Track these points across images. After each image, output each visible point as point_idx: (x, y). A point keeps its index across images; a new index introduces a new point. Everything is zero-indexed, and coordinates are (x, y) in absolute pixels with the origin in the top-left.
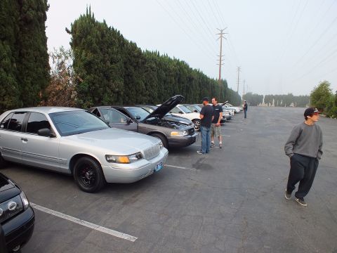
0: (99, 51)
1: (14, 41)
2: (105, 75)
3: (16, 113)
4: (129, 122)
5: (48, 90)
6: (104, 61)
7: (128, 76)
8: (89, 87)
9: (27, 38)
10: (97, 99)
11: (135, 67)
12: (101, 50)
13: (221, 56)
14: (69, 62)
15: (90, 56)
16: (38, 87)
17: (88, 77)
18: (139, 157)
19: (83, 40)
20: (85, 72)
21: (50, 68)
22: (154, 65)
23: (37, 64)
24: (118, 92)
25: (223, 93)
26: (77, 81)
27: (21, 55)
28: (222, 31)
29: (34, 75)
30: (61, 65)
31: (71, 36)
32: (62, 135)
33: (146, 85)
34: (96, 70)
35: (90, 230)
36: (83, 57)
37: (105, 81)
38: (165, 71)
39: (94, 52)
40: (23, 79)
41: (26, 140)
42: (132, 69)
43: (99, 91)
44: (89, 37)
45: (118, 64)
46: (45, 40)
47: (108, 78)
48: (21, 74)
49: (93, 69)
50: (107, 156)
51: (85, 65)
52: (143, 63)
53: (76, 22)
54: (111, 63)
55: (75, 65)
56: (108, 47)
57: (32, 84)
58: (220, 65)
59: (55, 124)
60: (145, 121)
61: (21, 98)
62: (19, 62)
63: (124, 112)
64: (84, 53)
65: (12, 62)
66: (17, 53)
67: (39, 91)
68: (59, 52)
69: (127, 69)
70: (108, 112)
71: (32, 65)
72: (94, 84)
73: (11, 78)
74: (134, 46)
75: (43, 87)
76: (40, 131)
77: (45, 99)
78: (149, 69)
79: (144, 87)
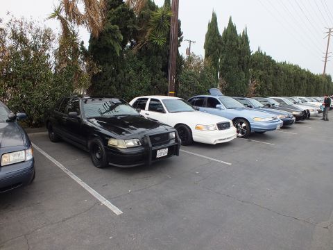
13: (327, 54)
25: (326, 87)
28: (330, 29)
38: (287, 74)
39: (262, 70)
45: (271, 75)
49: (262, 79)
54: (268, 75)
58: (326, 61)
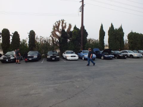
6: (135, 41)
8: (132, 47)
14: (127, 42)
15: (132, 41)
17: (131, 45)
23: (123, 44)
24: (138, 47)
26: (129, 46)
30: (126, 43)
31: (128, 37)
34: (133, 43)
36: (130, 41)
44: (132, 37)
45: (139, 41)
46: (123, 39)
47: (136, 44)
53: (129, 34)
54: (137, 41)
55: (128, 43)
59: (128, 52)
63: (138, 51)
68: (126, 40)
70: (135, 51)
75: (123, 47)
77: (124, 49)
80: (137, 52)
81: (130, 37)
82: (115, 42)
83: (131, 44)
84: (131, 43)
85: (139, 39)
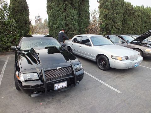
0: (111, 9)
1: (78, 9)
2: (113, 20)
3: (78, 36)
4: (123, 43)
5: (89, 28)
6: (113, 14)
7: (124, 20)
8: (105, 26)
9: (82, 7)
10: (108, 32)
11: (129, 15)
12: (112, 8)
14: (98, 15)
15: (107, 12)
16: (85, 26)
18: (127, 58)
19: (104, 5)
20: (104, 19)
21: (90, 19)
22: (140, 14)
23: (85, 17)
24: (118, 29)
26: (101, 24)
27: (80, 14)
29: (84, 22)
30: (94, 17)
31: (99, 3)
32: (94, 46)
33: (134, 24)
34: (109, 18)
35: (102, 84)
36: (104, 13)
37: (113, 23)
38: (147, 16)
39: (109, 10)
40: (80, 23)
41: (81, 47)
42: (127, 16)
43: (109, 28)
44: (107, 3)
45: (120, 15)
47: (114, 22)
48: (79, 22)
49: (108, 18)
50: (112, 56)
51: (104, 16)
52: (134, 13)
54: (117, 14)
55: (100, 16)
56: (116, 7)
57: (83, 25)
59: (92, 41)
60: (131, 43)
61: (79, 31)
62: (79, 17)
64: (104, 11)
65: (77, 17)
66: (79, 14)
67: (85, 28)
68: (94, 11)
69: (124, 17)
71: (83, 18)
72: (107, 25)
73: (76, 23)
74: (129, 4)
75: (87, 27)
76: (86, 43)
77: (87, 31)
78: (137, 16)
79: (133, 26)
80: (120, 41)
81: (103, 4)
82: (65, 10)
83: (106, 20)
84: (106, 16)
85: (121, 11)
